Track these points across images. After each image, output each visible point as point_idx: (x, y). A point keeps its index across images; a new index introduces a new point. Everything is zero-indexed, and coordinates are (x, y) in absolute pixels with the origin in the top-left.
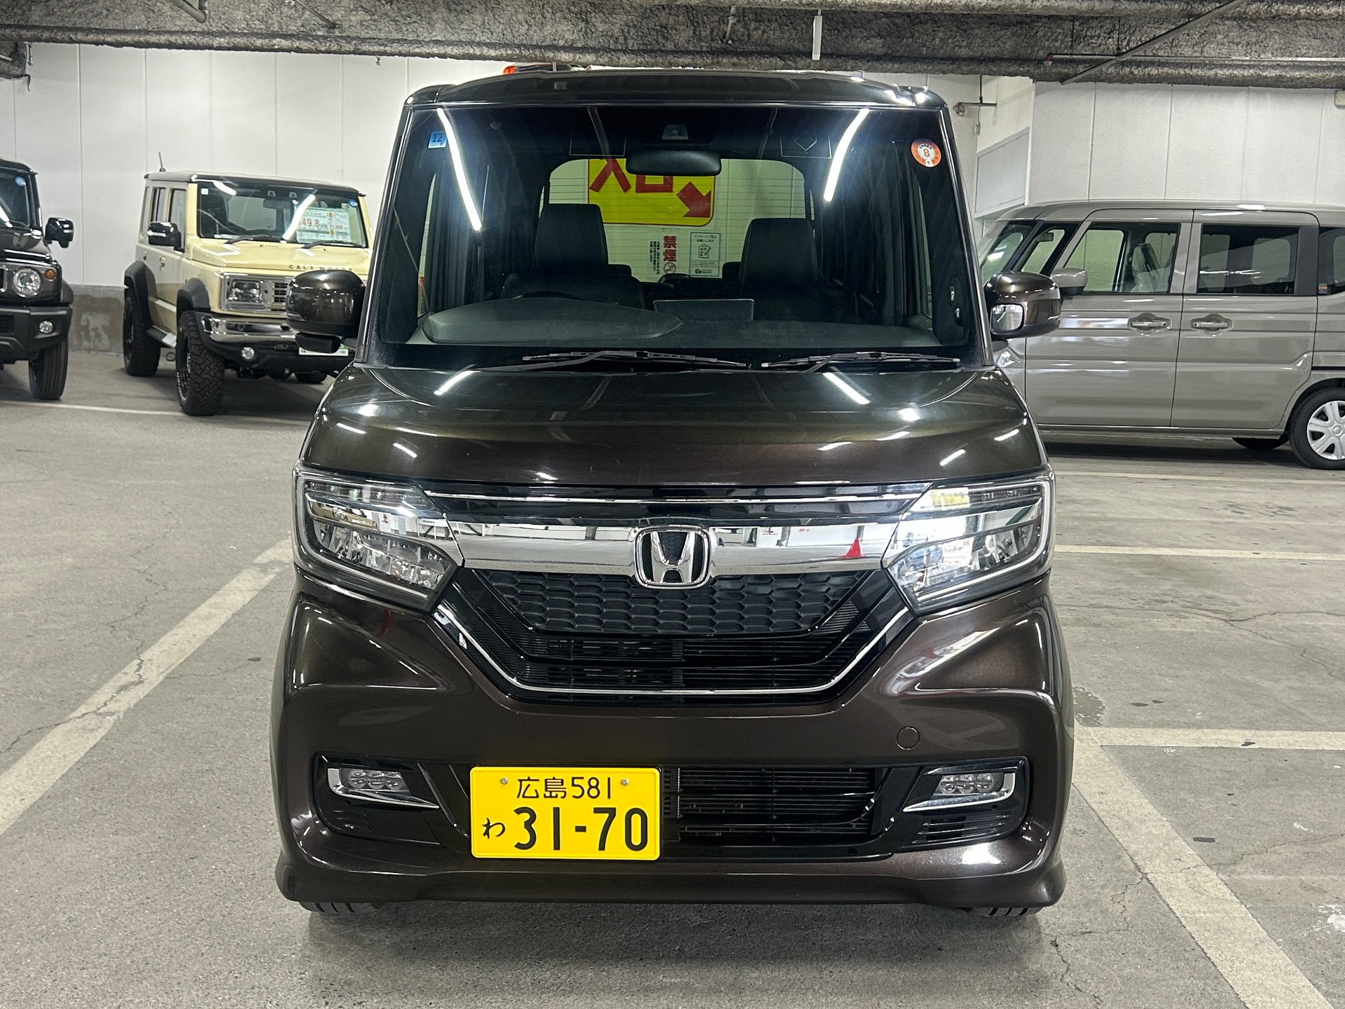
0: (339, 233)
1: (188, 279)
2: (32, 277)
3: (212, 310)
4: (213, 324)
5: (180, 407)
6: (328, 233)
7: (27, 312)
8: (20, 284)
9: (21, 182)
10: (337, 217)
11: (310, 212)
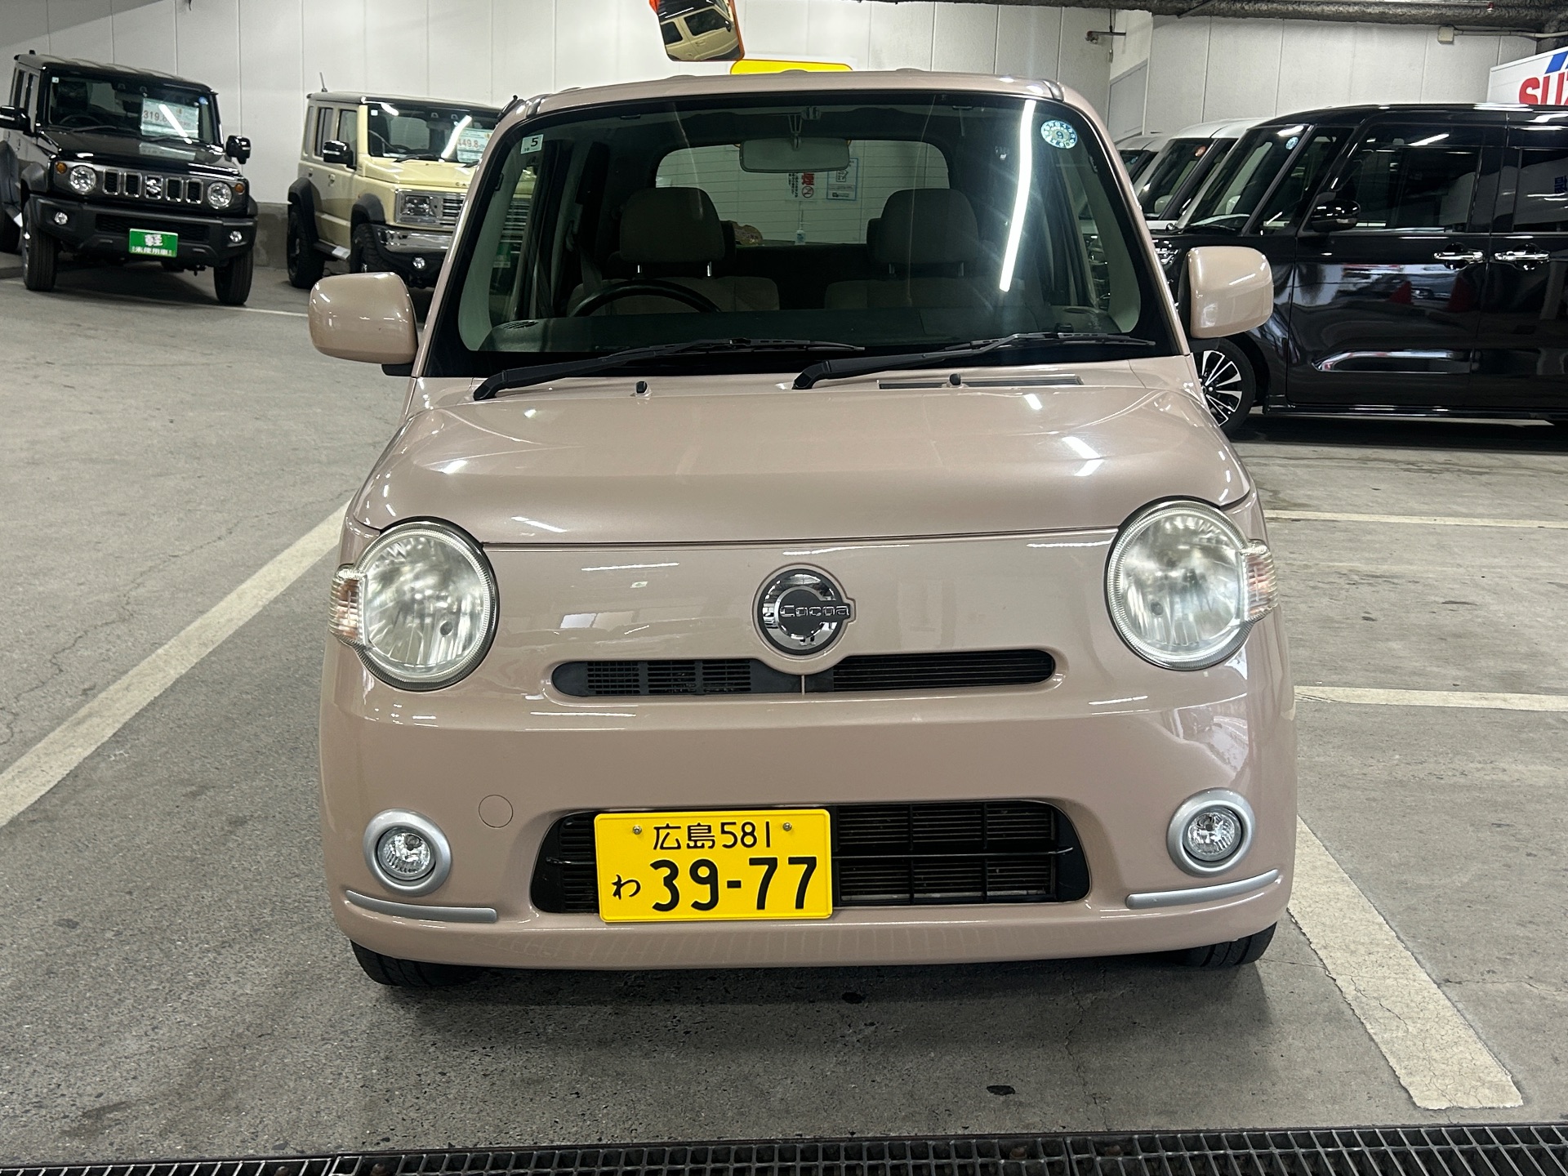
1: (362, 194)
2: (224, 191)
3: (387, 223)
4: (388, 236)
7: (220, 222)
8: (213, 197)
9: (203, 101)
11: (469, 132)
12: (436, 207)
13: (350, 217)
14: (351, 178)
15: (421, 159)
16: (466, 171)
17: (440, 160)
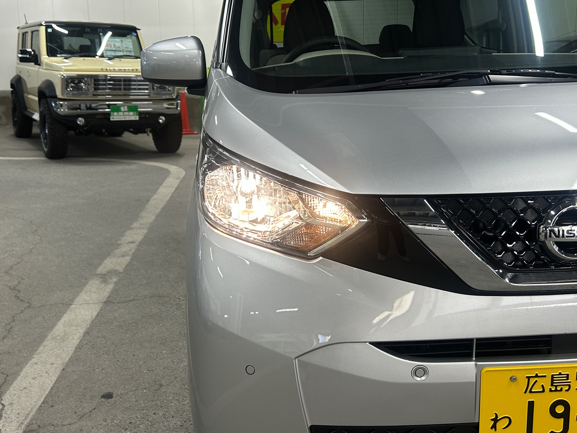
0: (127, 51)
1: (44, 80)
3: (58, 97)
4: (59, 105)
5: (44, 155)
6: (121, 51)
10: (126, 42)
11: (110, 40)
12: (89, 85)
13: (37, 94)
14: (38, 71)
15: (80, 56)
16: (109, 62)
17: (97, 57)
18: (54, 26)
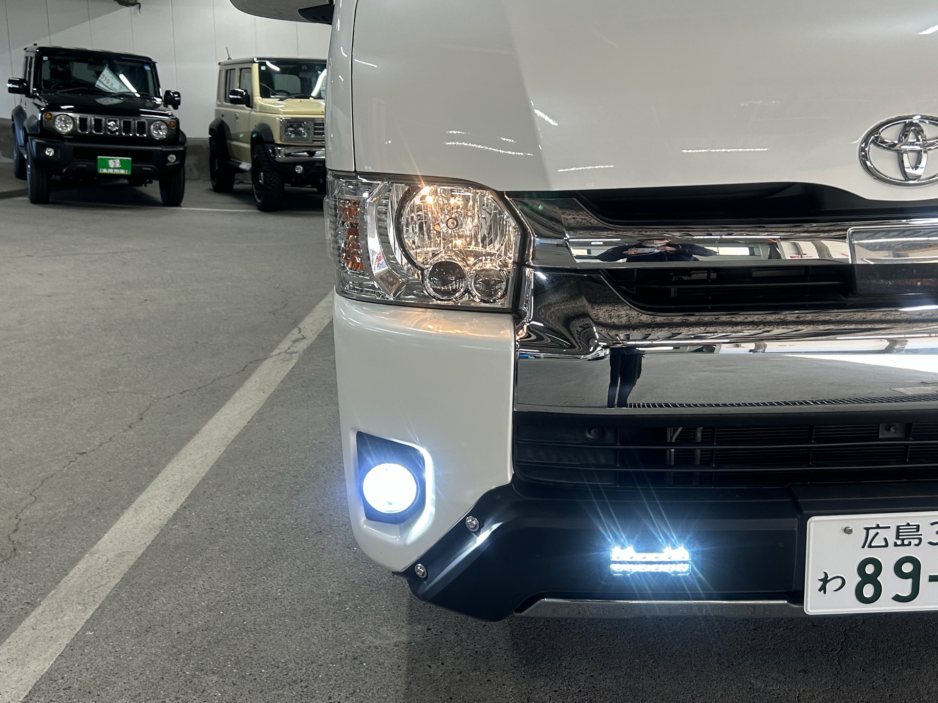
1: (257, 124)
2: (162, 127)
3: (276, 142)
4: (277, 152)
5: (256, 207)
7: (160, 148)
8: (154, 132)
9: (147, 68)
13: (250, 141)
15: (296, 98)
17: (311, 98)
18: (268, 63)
